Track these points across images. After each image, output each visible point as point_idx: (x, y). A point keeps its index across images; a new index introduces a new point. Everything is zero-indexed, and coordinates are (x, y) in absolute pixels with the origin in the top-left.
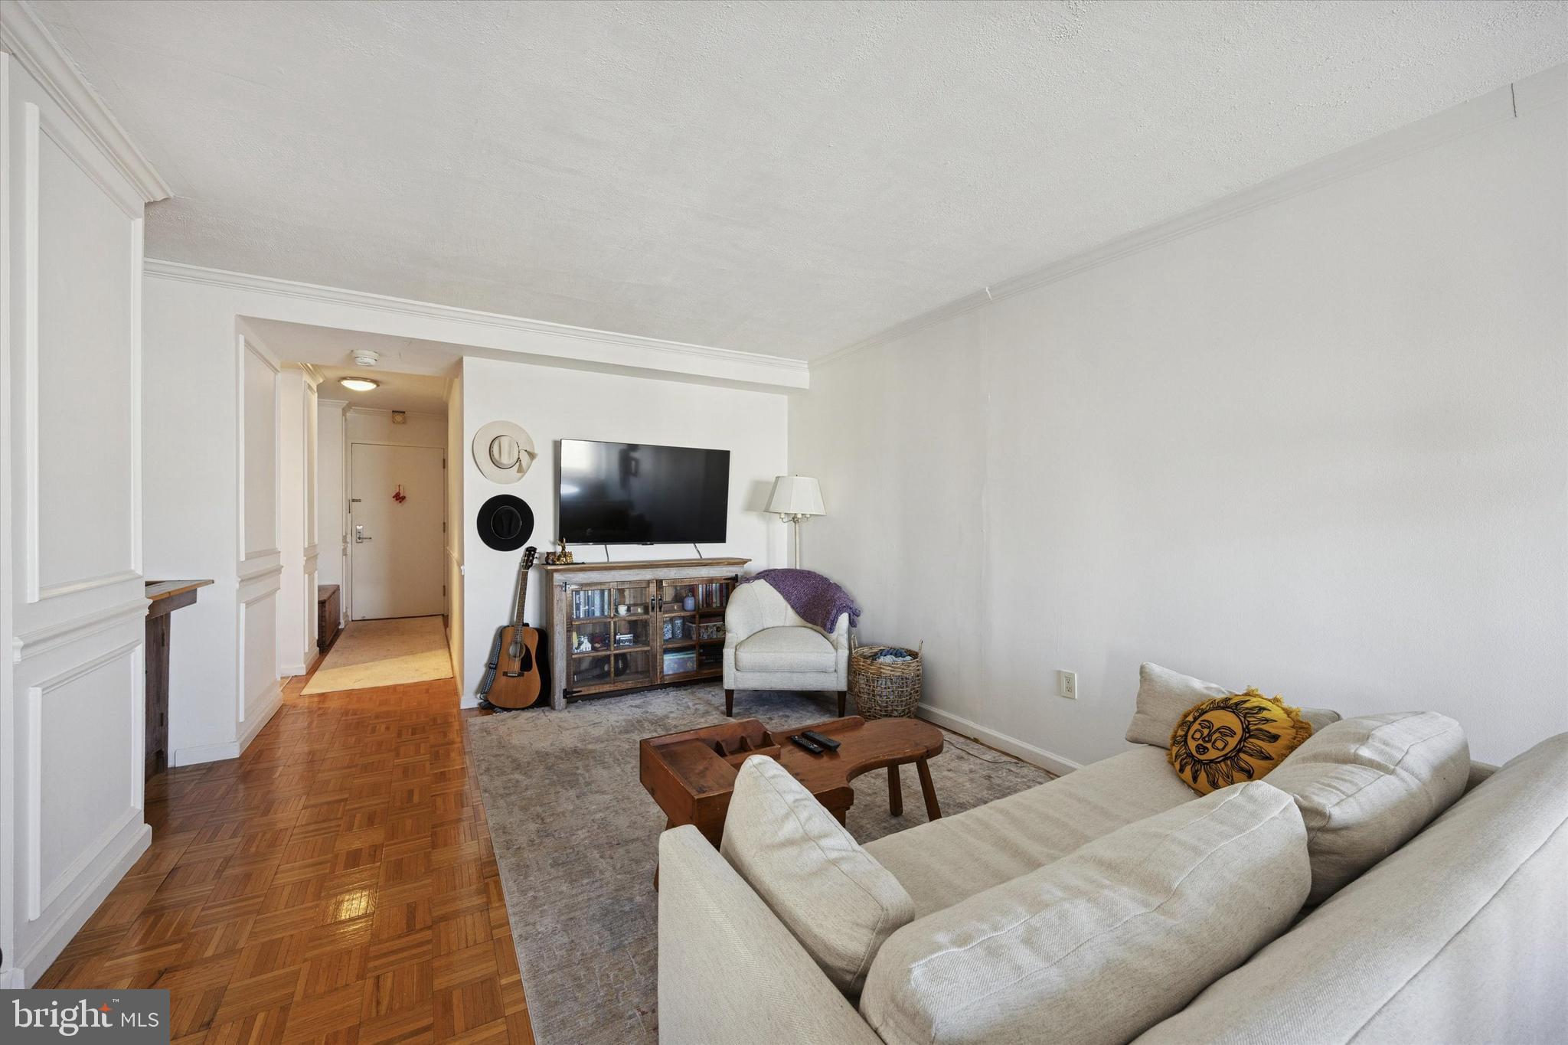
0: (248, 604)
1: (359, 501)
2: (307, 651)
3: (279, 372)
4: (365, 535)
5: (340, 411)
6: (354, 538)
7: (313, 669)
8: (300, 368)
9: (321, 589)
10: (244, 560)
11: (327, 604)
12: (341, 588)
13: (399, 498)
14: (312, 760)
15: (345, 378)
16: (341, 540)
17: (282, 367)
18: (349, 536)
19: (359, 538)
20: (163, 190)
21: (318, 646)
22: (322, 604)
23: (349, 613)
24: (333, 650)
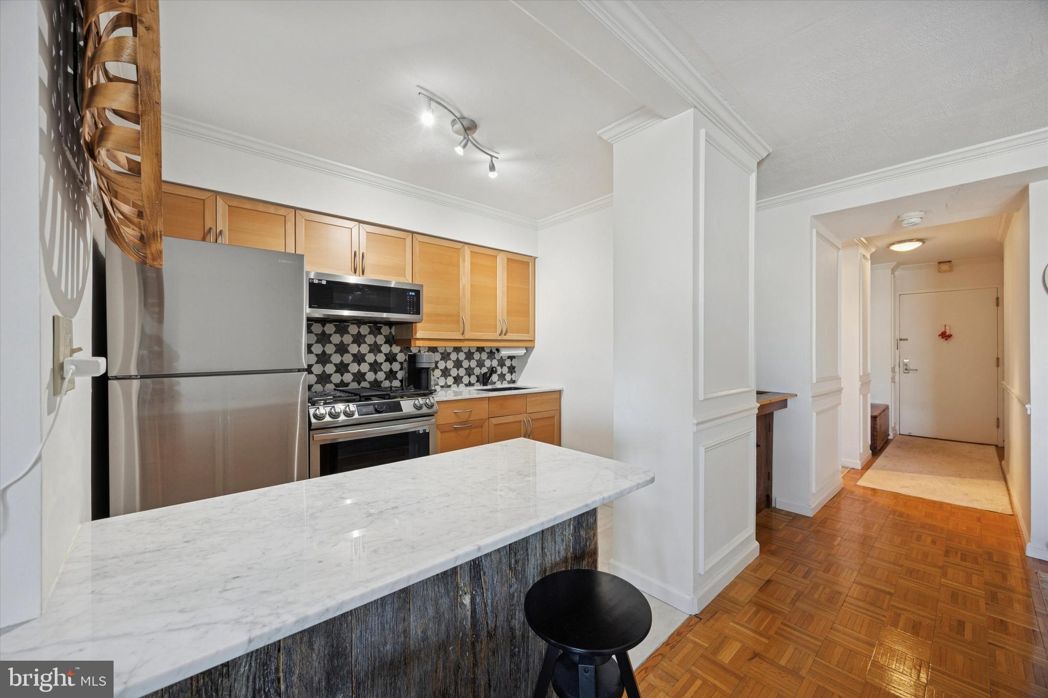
0: (818, 414)
1: (907, 340)
2: (862, 451)
3: (840, 249)
4: (911, 367)
5: (890, 271)
6: (902, 369)
7: (867, 467)
8: (857, 244)
9: (873, 406)
10: (815, 382)
11: (878, 419)
12: (890, 407)
13: (945, 336)
14: (865, 542)
15: (893, 244)
16: (890, 371)
17: (842, 248)
18: (897, 367)
19: (906, 370)
20: (766, 149)
21: (871, 449)
22: (874, 418)
23: (897, 428)
24: (883, 455)
